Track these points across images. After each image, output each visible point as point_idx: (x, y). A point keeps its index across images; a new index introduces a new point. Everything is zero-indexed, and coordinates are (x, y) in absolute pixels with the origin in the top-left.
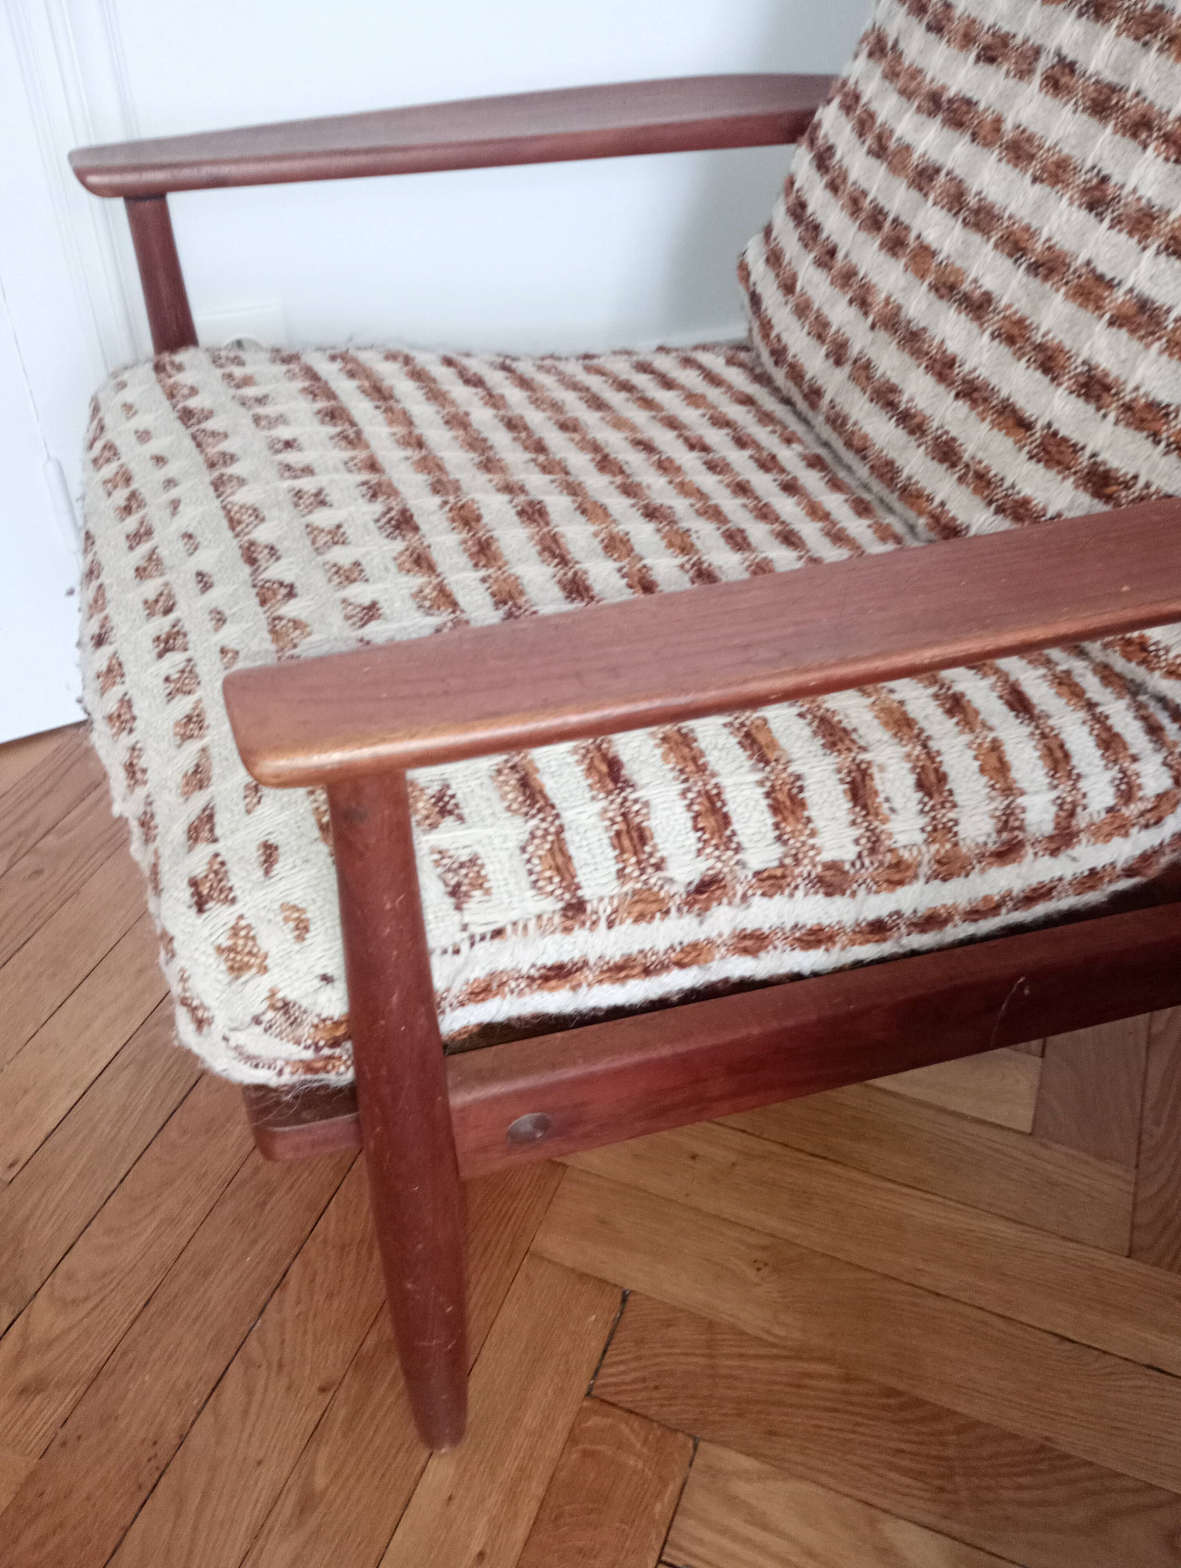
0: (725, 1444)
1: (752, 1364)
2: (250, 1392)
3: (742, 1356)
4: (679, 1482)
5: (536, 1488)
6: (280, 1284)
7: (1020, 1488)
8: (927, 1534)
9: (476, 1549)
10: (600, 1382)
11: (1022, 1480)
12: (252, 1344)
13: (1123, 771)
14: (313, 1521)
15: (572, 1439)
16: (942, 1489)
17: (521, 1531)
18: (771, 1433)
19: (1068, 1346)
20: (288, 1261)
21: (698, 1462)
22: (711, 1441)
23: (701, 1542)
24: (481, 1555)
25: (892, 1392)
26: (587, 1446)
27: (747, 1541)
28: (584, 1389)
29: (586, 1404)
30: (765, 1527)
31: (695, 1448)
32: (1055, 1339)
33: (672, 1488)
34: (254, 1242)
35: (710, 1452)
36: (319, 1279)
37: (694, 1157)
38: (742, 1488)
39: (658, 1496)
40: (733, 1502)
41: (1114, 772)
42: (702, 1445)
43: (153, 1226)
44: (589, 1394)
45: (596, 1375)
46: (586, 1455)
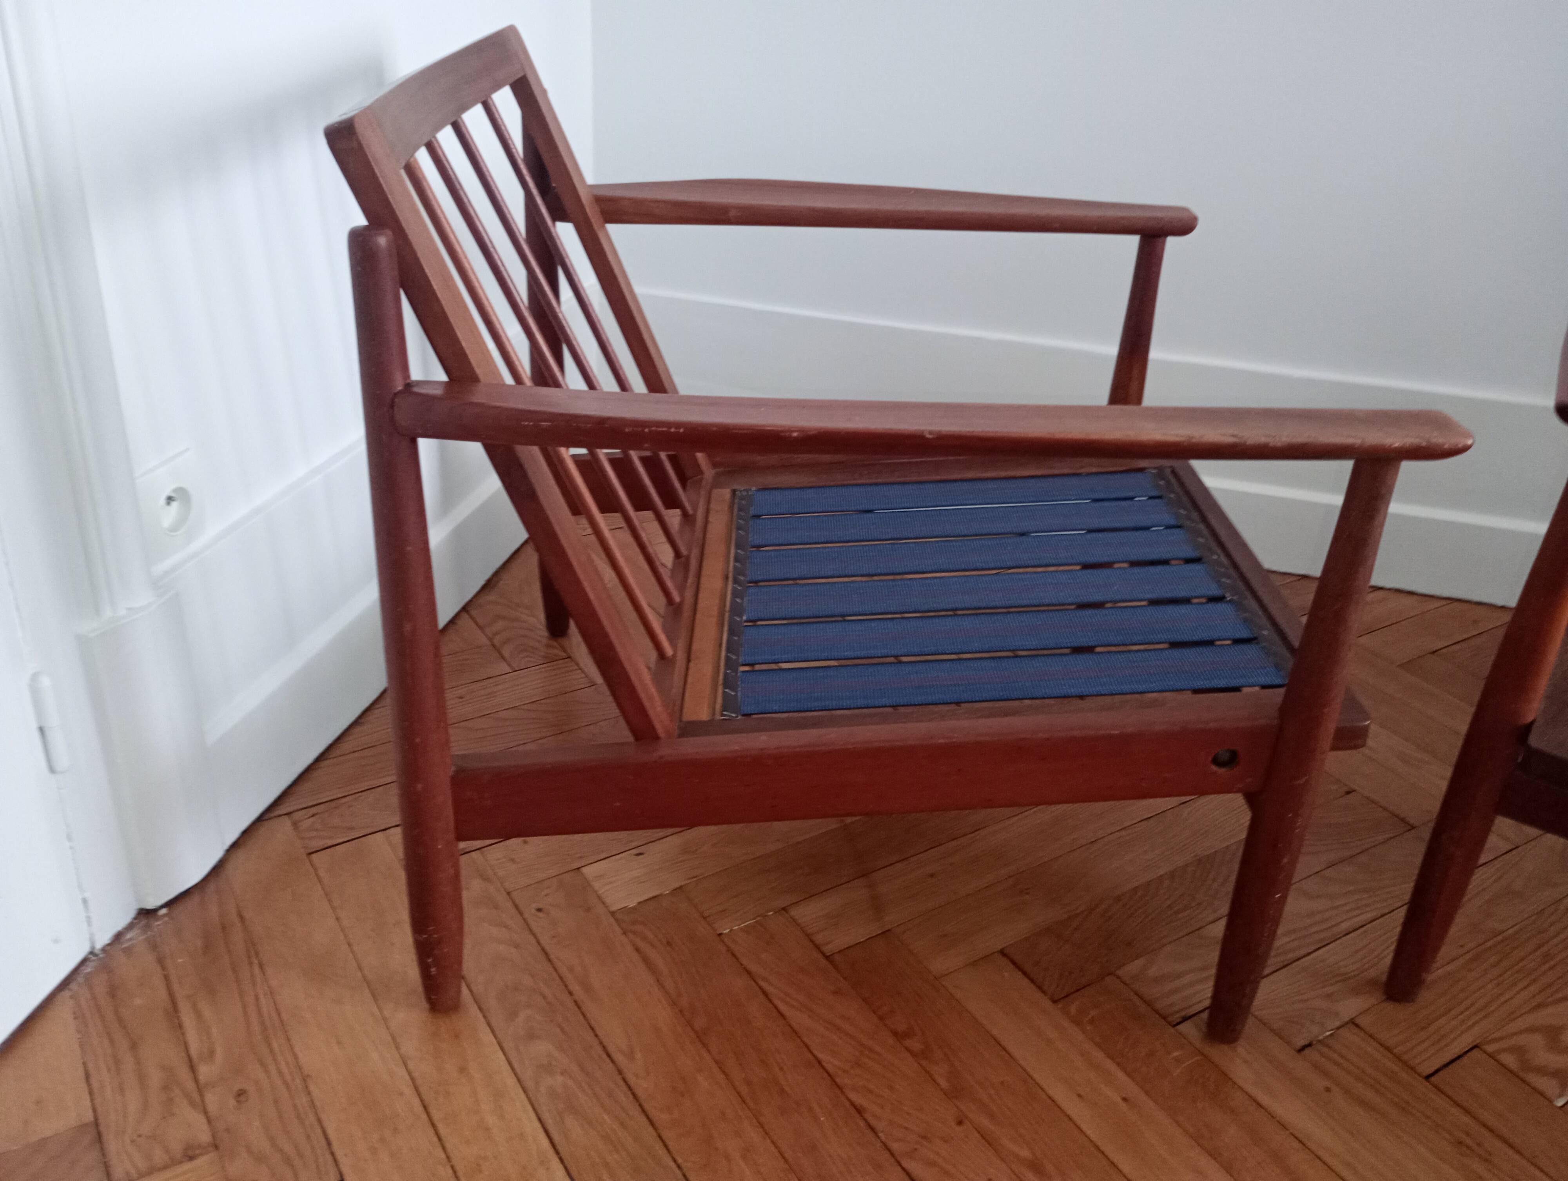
0: (1124, 964)
1: (1084, 928)
2: (932, 1164)
3: (1076, 929)
4: (1132, 993)
5: (1098, 1055)
6: (859, 1111)
9: (1119, 1100)
10: (1050, 993)
12: (895, 1146)
14: (1050, 1168)
15: (1077, 1022)
17: (1120, 1074)
18: (1128, 944)
19: (1151, 821)
20: (843, 1098)
21: (1126, 980)
22: (1119, 968)
23: (1173, 1004)
24: (1125, 1099)
25: (1136, 889)
26: (1086, 1019)
28: (1050, 1002)
29: (1060, 1006)
31: (1117, 976)
32: (1145, 822)
33: (1136, 999)
34: (810, 1109)
35: (1124, 973)
36: (872, 1087)
37: (932, 876)
38: (1153, 972)
39: (1135, 1006)
40: (1158, 980)
42: (1117, 973)
43: (742, 1164)
44: (1055, 1002)
45: (1044, 992)
46: (1092, 1021)
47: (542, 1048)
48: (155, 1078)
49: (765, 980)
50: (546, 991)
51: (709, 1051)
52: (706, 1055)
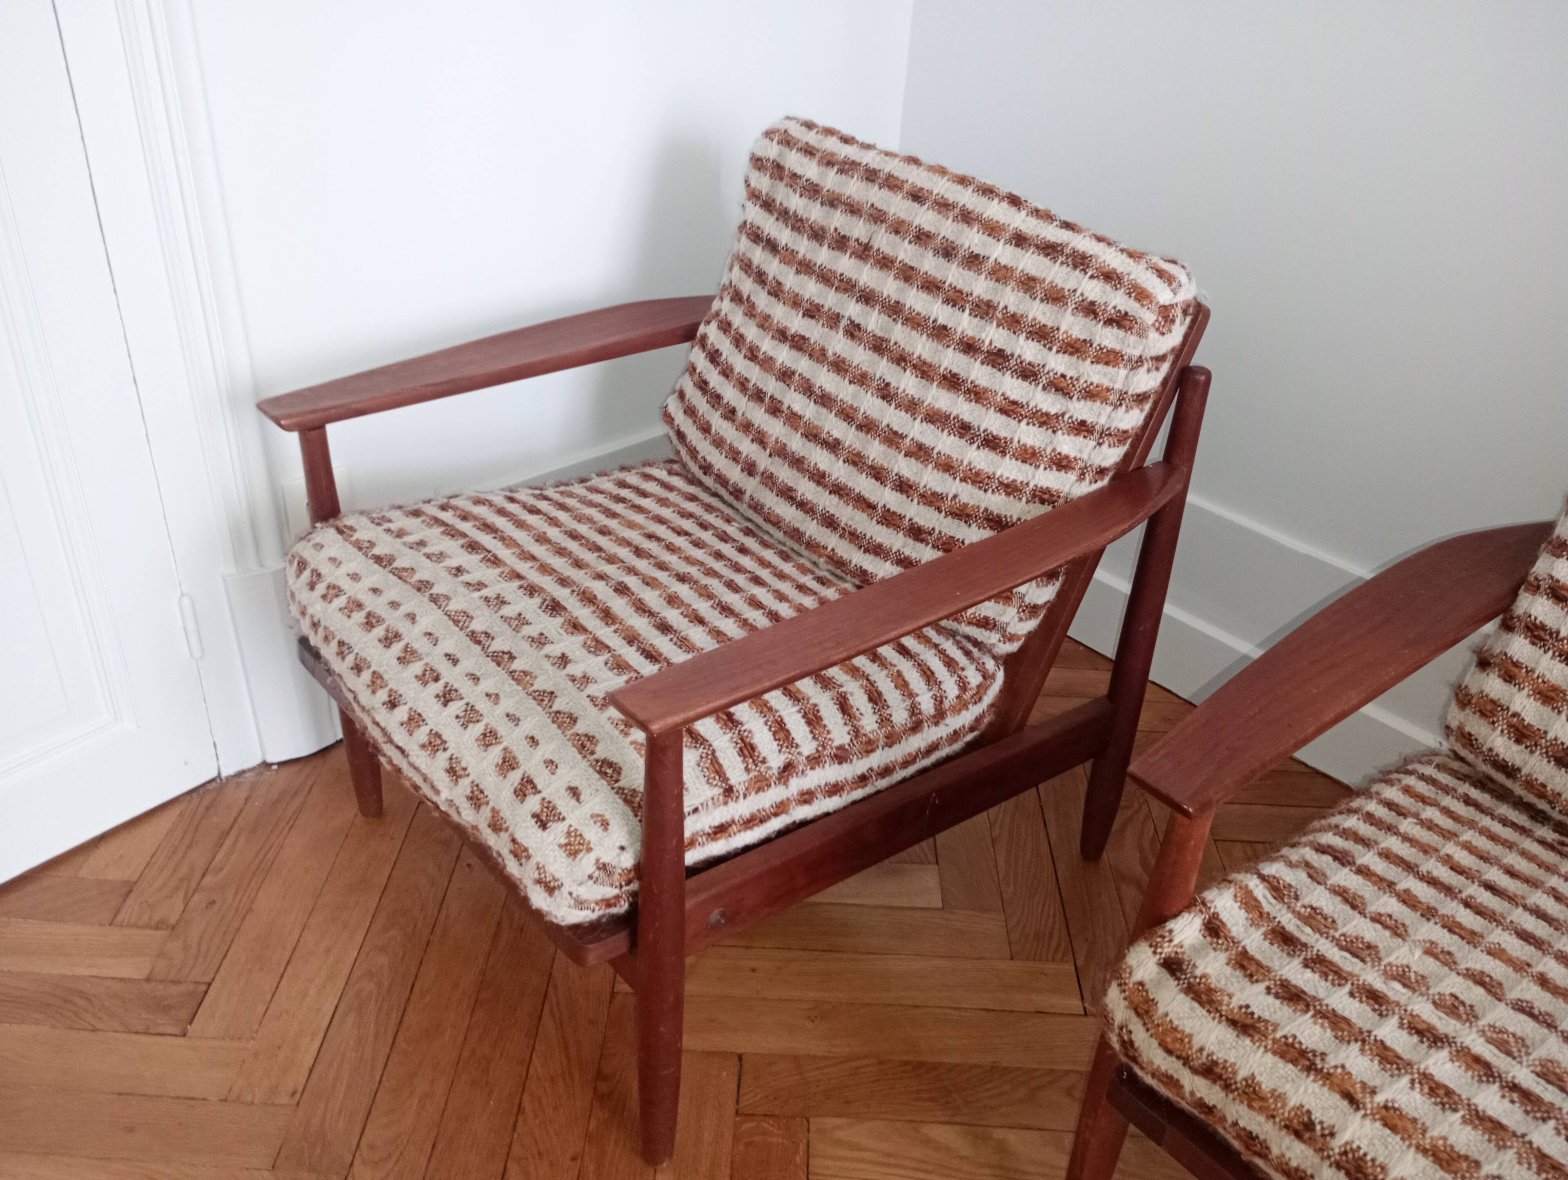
0: (826, 1115)
1: (826, 1071)
2: (526, 1173)
3: (818, 1068)
4: (805, 1141)
5: (725, 1171)
6: (520, 1110)
7: (987, 1090)
8: (947, 1127)
10: (741, 1105)
11: (987, 1086)
12: (516, 1147)
13: (959, 676)
15: (736, 1138)
16: (946, 1103)
18: (848, 1102)
19: (991, 1013)
20: (519, 1095)
21: (812, 1128)
22: (816, 1116)
23: (828, 1168)
25: (906, 1063)
26: (747, 1140)
27: (852, 1160)
28: (734, 1111)
29: (738, 1119)
30: (860, 1149)
31: (808, 1122)
32: (983, 1012)
33: (802, 1147)
34: (491, 1093)
35: (816, 1122)
36: (544, 1101)
37: (753, 970)
38: (841, 1134)
39: (796, 1152)
40: (840, 1143)
41: (956, 678)
42: (811, 1120)
43: (416, 1101)
44: (737, 1113)
45: (737, 1102)
46: (747, 1145)
47: (383, 960)
48: (184, 869)
49: (556, 987)
50: (419, 925)
51: (471, 1017)
52: (468, 1017)
